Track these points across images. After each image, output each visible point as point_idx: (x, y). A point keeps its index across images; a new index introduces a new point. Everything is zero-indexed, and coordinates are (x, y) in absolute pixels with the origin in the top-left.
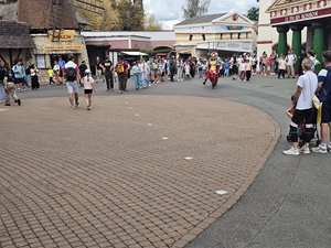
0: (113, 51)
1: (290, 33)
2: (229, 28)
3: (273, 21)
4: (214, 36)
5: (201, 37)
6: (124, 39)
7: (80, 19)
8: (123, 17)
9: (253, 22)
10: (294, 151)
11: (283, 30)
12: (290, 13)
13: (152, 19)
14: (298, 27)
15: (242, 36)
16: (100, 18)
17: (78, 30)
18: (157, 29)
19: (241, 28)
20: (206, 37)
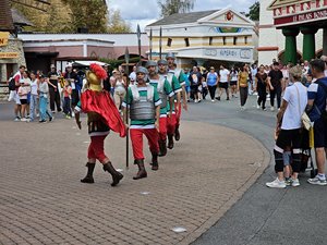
0: (62, 60)
1: (300, 37)
2: (221, 30)
3: (277, 21)
4: (201, 41)
5: (184, 42)
6: (77, 44)
7: (17, 18)
8: (77, 15)
9: (253, 23)
10: (278, 183)
11: (290, 33)
12: (298, 11)
13: (117, 18)
14: (310, 30)
15: (238, 41)
16: (45, 16)
17: (14, 32)
18: (124, 31)
19: (237, 30)
20: (190, 42)
